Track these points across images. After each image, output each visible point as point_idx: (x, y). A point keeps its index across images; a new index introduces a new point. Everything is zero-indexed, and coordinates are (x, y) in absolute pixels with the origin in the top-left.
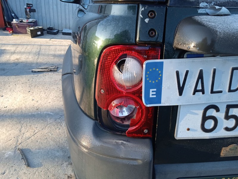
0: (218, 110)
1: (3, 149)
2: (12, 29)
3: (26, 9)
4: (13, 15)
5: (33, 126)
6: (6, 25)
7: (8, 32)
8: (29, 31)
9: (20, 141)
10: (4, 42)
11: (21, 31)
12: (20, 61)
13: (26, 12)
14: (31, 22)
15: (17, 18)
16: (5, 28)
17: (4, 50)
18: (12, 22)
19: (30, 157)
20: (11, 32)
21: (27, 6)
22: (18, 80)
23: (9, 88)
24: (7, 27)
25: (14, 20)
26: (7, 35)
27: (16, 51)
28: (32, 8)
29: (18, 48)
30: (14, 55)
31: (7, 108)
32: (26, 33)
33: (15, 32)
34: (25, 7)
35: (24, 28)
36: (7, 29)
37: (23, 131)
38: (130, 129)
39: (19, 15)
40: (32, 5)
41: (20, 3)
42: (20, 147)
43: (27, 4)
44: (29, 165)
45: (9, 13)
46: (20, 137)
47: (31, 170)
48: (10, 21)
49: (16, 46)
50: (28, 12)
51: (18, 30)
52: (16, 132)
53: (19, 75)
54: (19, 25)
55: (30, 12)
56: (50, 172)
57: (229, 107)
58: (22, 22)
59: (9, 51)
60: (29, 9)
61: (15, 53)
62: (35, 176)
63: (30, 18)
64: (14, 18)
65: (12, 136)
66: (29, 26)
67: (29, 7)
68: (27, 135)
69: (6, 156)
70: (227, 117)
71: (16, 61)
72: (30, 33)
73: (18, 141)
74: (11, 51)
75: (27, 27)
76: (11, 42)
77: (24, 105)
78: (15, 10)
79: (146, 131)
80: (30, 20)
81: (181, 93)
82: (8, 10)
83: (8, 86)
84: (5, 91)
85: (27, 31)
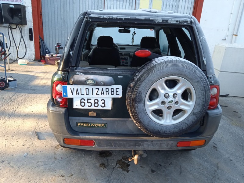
0: (85, 100)
1: (27, 131)
2: (45, 61)
3: (56, 47)
4: (47, 51)
5: (45, 122)
6: (41, 58)
7: (42, 63)
8: (57, 63)
9: (36, 129)
10: (38, 71)
11: (51, 63)
12: (46, 84)
13: (56, 49)
14: (59, 57)
15: (49, 53)
16: (40, 60)
17: (37, 76)
18: (46, 56)
19: (40, 136)
20: (44, 63)
21: (57, 45)
22: (43, 97)
23: (36, 101)
24: (42, 59)
25: (47, 54)
26: (41, 65)
27: (45, 78)
28: (61, 46)
29: (47, 76)
30: (43, 80)
31: (33, 113)
32: (54, 64)
33: (47, 63)
34: (56, 45)
35: (54, 60)
36: (41, 61)
37: (39, 124)
38: (61, 105)
39: (51, 51)
40: (61, 44)
41: (53, 43)
42: (36, 131)
43: (57, 44)
44: (39, 139)
45: (44, 49)
46: (37, 127)
47: (39, 141)
48: (44, 55)
49: (45, 74)
50: (58, 49)
51: (49, 61)
52: (36, 124)
53: (43, 94)
54: (50, 58)
55: (59, 49)
56: (49, 142)
57: (88, 99)
58: (52, 56)
59: (40, 77)
60: (58, 47)
61: (44, 79)
62: (41, 143)
63: (59, 53)
64: (47, 53)
65: (33, 126)
66: (57, 59)
67: (58, 45)
68: (41, 126)
69: (28, 134)
70: (88, 102)
71: (44, 84)
72: (57, 65)
73: (35, 128)
74: (42, 77)
75: (55, 60)
76: (43, 71)
77: (43, 111)
78: (48, 47)
79: (65, 105)
80: (58, 55)
81: (72, 94)
82: (44, 47)
83: (35, 100)
84: (33, 103)
85: (55, 63)
